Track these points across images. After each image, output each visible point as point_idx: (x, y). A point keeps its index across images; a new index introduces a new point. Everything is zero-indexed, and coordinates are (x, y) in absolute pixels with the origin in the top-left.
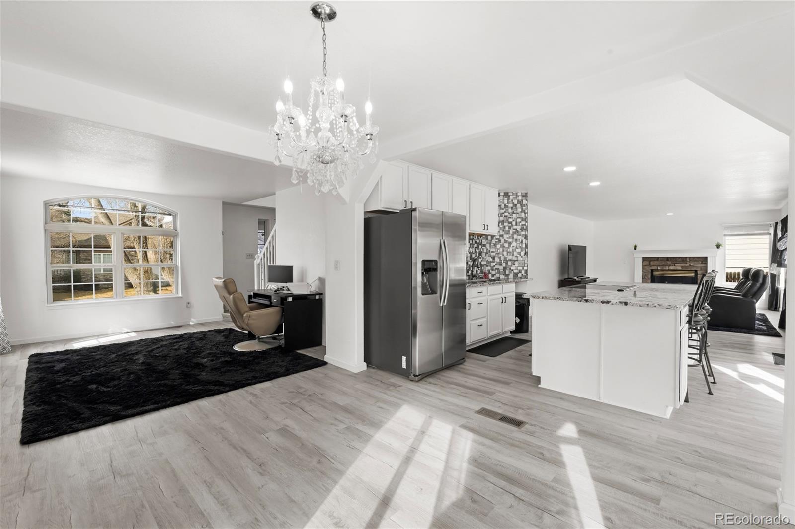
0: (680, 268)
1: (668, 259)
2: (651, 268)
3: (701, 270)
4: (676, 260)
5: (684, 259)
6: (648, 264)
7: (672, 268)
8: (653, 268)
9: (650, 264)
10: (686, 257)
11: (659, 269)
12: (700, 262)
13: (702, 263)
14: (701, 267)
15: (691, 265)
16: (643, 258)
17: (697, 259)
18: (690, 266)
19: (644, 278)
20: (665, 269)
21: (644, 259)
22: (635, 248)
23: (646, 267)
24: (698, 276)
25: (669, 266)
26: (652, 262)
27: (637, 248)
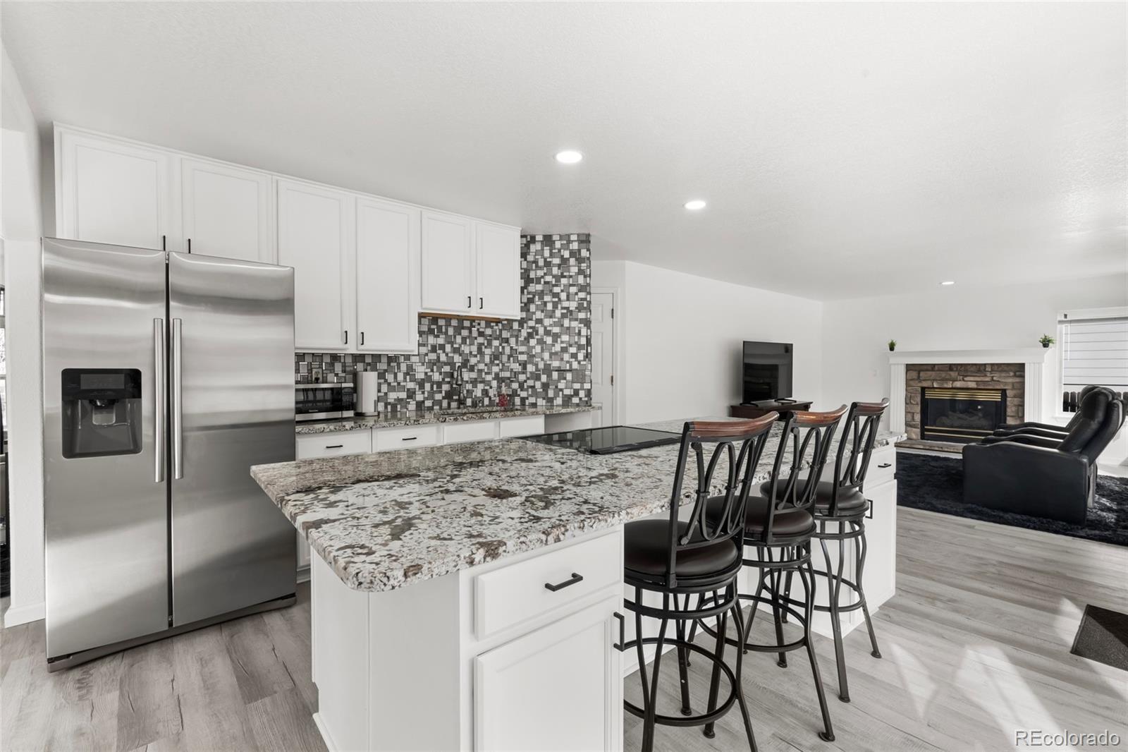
0: (973, 385)
1: (951, 367)
2: (920, 385)
3: (1013, 388)
4: (966, 371)
5: (980, 369)
6: (916, 377)
7: (958, 384)
8: (925, 384)
9: (919, 377)
10: (985, 364)
11: (935, 386)
12: (1012, 374)
13: (1015, 376)
14: (1013, 384)
15: (995, 378)
16: (907, 365)
17: (1006, 368)
18: (993, 380)
19: (908, 402)
20: (946, 386)
21: (909, 368)
22: (892, 347)
23: (912, 383)
24: (1008, 399)
25: (954, 380)
26: (922, 374)
27: (895, 348)
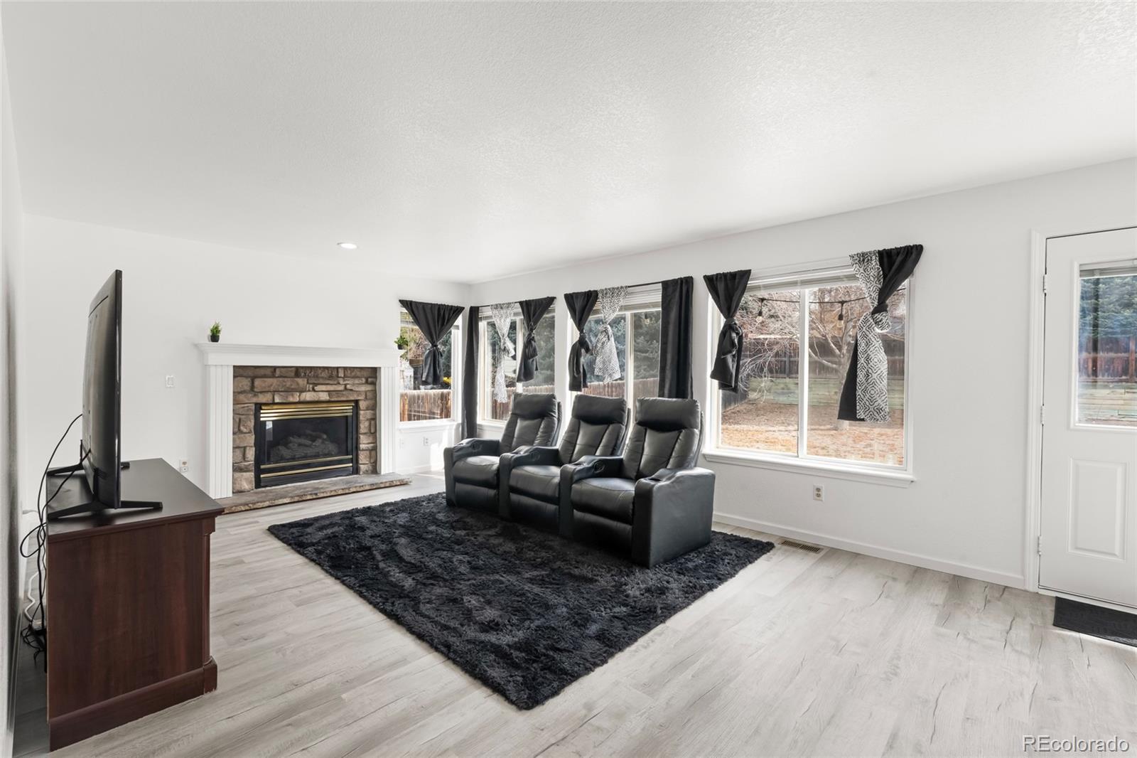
0: (324, 397)
1: (298, 371)
2: (255, 400)
3: (366, 398)
4: (317, 377)
5: (332, 373)
6: (247, 388)
7: (308, 396)
8: (262, 399)
9: (253, 387)
10: (338, 368)
11: (277, 400)
12: (364, 380)
13: (367, 382)
14: (366, 392)
15: (348, 387)
16: (234, 366)
17: (358, 374)
18: (346, 388)
19: (236, 430)
20: (291, 399)
21: (239, 371)
22: (214, 337)
23: (242, 397)
24: (362, 412)
25: (301, 391)
26: (258, 382)
27: (221, 336)
